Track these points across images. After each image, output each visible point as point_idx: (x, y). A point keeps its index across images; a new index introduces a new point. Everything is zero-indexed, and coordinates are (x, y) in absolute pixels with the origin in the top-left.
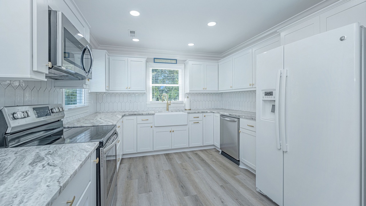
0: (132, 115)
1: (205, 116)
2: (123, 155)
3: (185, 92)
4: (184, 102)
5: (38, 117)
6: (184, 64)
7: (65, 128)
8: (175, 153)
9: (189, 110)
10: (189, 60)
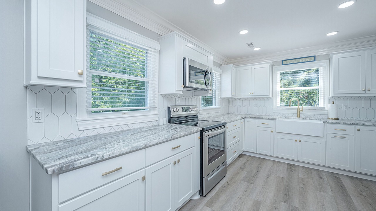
0: (252, 118)
1: (359, 130)
2: (244, 151)
3: (329, 95)
4: (326, 109)
5: (183, 112)
6: (329, 58)
7: (199, 120)
8: (303, 167)
9: (335, 119)
10: (333, 54)
